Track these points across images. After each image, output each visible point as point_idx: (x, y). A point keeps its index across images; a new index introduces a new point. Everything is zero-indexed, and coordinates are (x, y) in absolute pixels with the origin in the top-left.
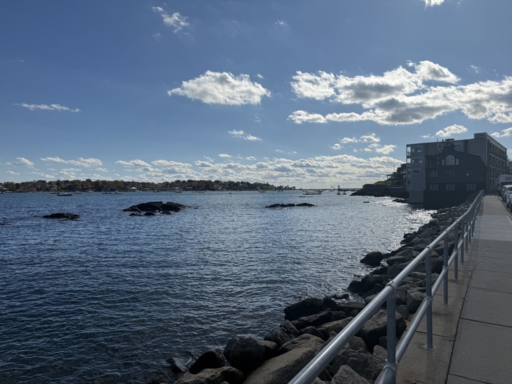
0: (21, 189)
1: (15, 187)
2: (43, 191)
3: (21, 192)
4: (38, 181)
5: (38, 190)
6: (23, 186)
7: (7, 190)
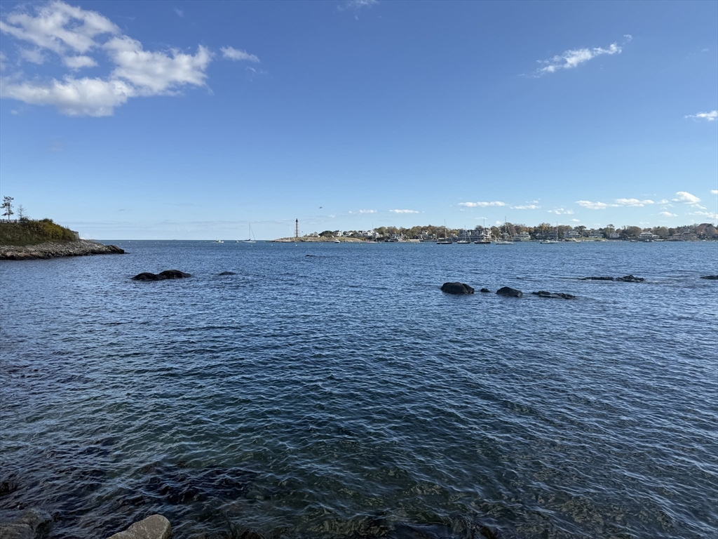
0: (676, 236)
1: (669, 234)
2: (709, 239)
3: (676, 240)
4: (701, 225)
5: (701, 237)
6: (678, 232)
7: (656, 238)
